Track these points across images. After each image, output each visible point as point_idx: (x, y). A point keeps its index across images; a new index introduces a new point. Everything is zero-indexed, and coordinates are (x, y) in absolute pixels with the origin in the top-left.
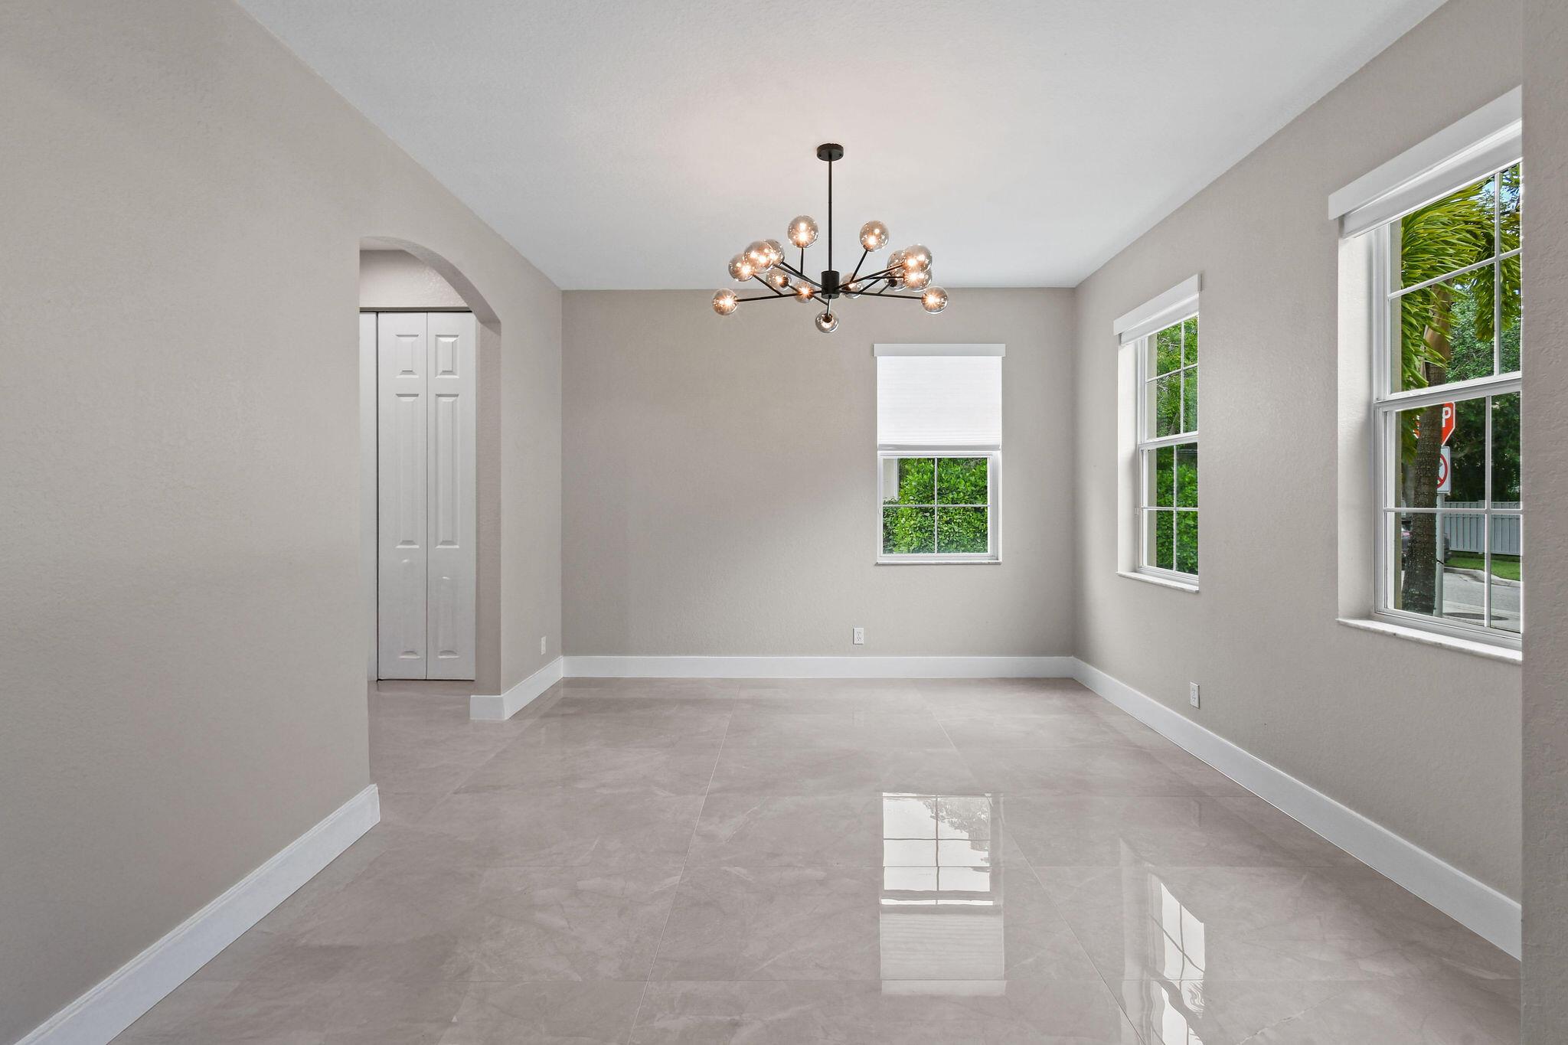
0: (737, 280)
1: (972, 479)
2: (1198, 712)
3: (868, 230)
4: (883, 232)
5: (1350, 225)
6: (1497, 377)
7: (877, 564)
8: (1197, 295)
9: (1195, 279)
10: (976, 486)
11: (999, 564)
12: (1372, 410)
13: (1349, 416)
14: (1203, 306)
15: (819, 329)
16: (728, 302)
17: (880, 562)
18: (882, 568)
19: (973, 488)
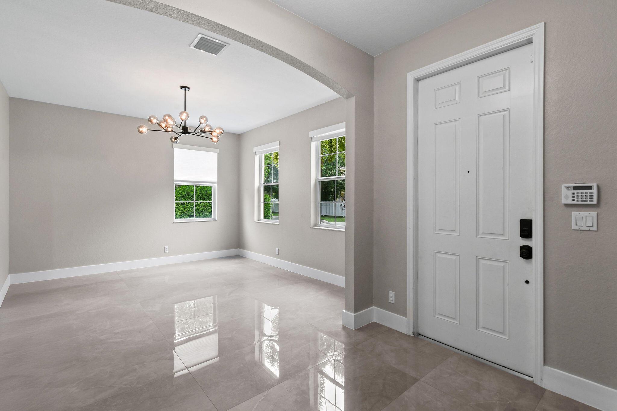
0: (150, 123)
1: (180, 191)
2: (279, 256)
3: (202, 117)
4: (207, 119)
5: (313, 140)
6: (337, 176)
7: (174, 223)
8: (278, 146)
9: (278, 142)
10: (181, 194)
11: (216, 221)
12: (316, 180)
13: (313, 182)
14: (280, 149)
15: (171, 141)
16: (144, 130)
17: (175, 221)
18: (175, 224)
19: (180, 195)
